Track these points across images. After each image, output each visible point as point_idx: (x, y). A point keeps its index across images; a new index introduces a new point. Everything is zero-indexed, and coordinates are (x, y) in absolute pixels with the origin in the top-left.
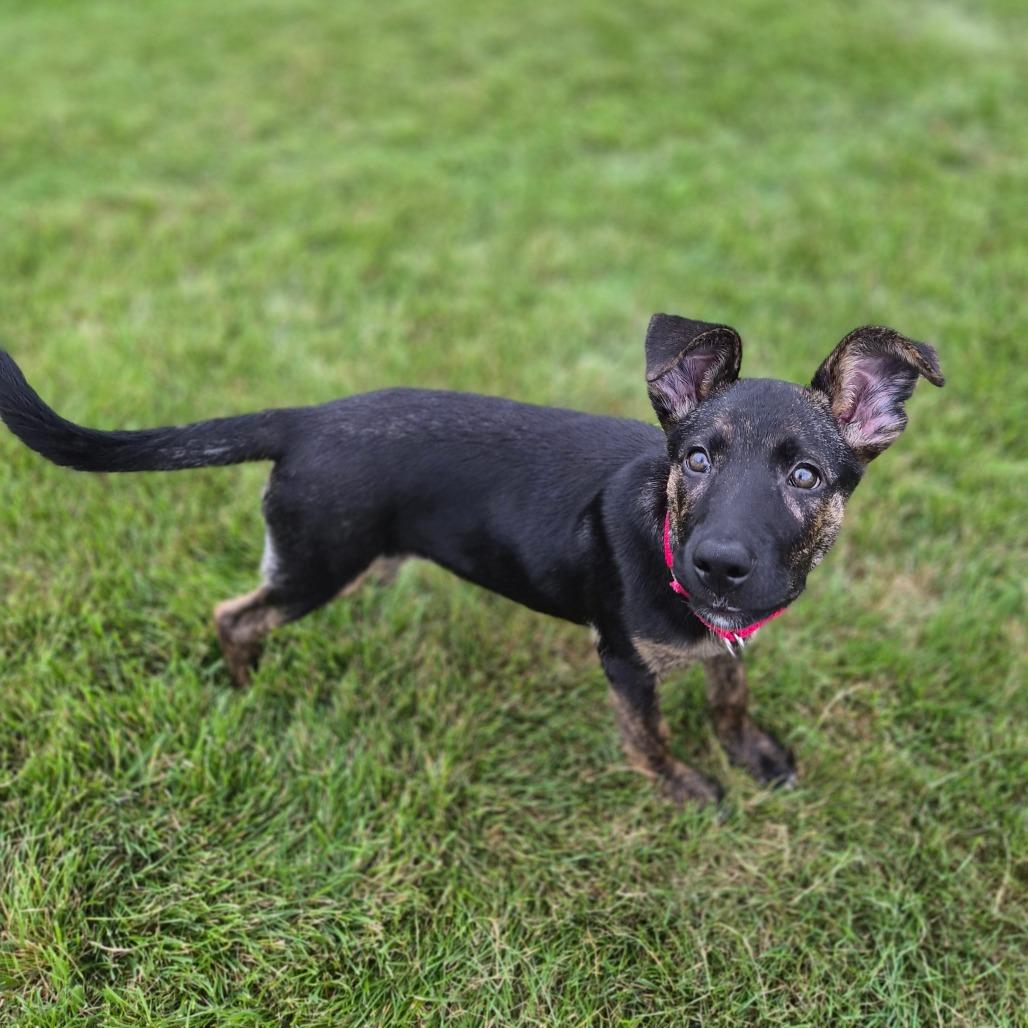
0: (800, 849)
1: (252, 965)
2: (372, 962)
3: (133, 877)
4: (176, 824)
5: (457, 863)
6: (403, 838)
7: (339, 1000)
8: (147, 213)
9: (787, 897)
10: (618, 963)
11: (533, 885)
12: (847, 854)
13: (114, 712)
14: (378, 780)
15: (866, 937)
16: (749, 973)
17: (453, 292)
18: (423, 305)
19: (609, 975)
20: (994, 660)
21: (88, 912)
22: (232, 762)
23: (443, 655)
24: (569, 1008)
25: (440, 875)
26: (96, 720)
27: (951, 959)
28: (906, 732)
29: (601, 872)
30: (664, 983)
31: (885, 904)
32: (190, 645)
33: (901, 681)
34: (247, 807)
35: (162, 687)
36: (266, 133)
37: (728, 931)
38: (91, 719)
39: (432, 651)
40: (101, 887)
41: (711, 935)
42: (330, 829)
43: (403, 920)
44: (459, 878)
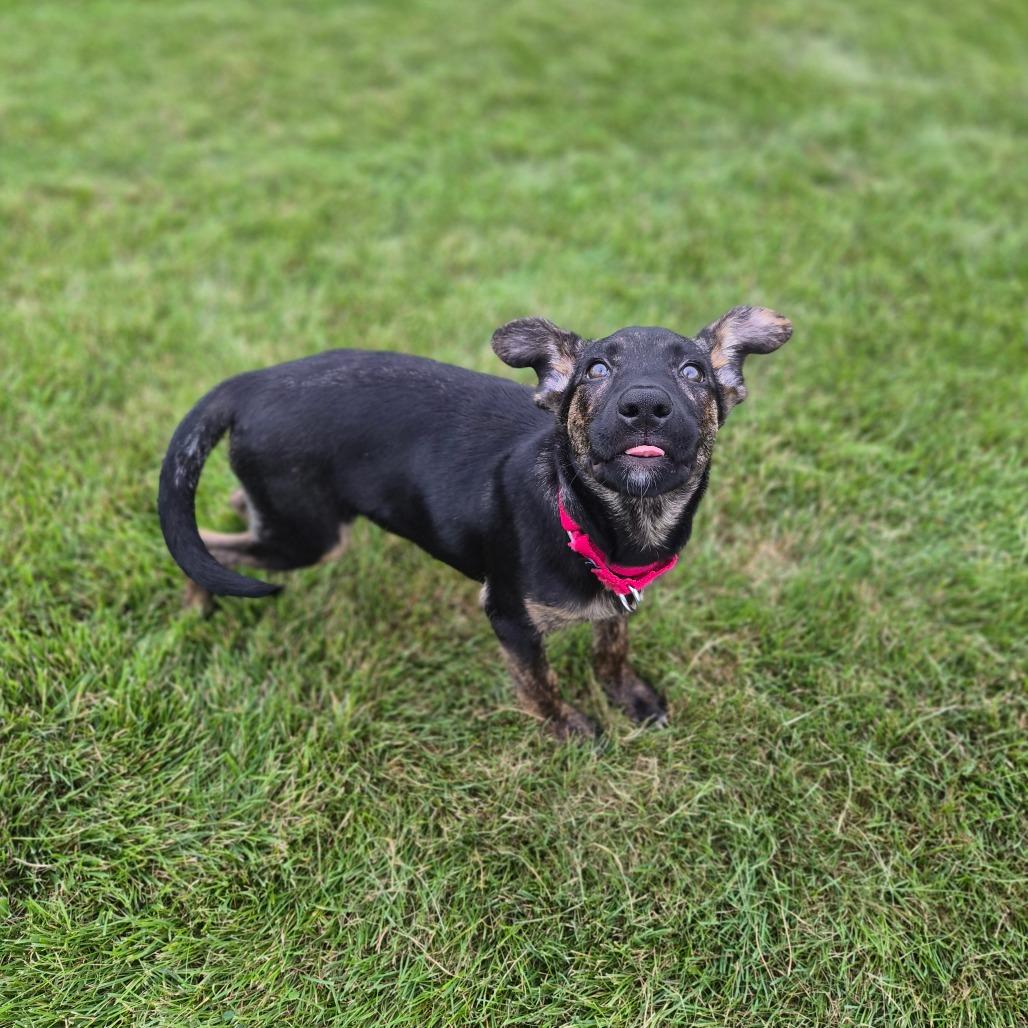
0: (668, 780)
1: (167, 881)
2: (277, 877)
3: (56, 802)
4: (98, 755)
5: (357, 790)
6: (310, 769)
7: (247, 909)
8: (84, 200)
9: (654, 821)
10: (502, 878)
11: (427, 810)
12: (709, 783)
13: (43, 655)
14: (288, 717)
15: (723, 855)
16: (619, 887)
17: (371, 283)
18: (342, 292)
19: (493, 888)
20: (844, 617)
21: (13, 833)
22: (151, 700)
23: (352, 607)
24: (457, 917)
25: (341, 801)
26: (25, 661)
27: (798, 873)
28: (765, 678)
29: (489, 799)
30: (543, 895)
31: (741, 826)
32: (114, 594)
33: (761, 635)
34: (164, 740)
35: (87, 631)
36: (198, 132)
37: (601, 850)
38: (20, 661)
39: (341, 603)
40: (26, 810)
41: (586, 855)
42: (242, 760)
43: (306, 841)
44: (360, 804)
